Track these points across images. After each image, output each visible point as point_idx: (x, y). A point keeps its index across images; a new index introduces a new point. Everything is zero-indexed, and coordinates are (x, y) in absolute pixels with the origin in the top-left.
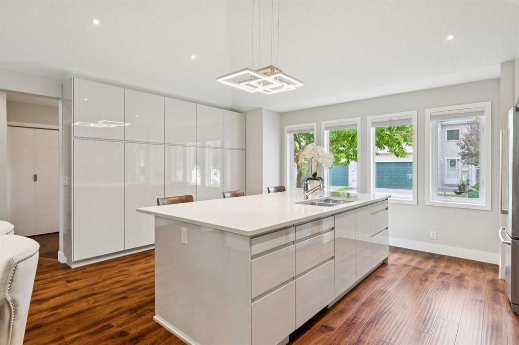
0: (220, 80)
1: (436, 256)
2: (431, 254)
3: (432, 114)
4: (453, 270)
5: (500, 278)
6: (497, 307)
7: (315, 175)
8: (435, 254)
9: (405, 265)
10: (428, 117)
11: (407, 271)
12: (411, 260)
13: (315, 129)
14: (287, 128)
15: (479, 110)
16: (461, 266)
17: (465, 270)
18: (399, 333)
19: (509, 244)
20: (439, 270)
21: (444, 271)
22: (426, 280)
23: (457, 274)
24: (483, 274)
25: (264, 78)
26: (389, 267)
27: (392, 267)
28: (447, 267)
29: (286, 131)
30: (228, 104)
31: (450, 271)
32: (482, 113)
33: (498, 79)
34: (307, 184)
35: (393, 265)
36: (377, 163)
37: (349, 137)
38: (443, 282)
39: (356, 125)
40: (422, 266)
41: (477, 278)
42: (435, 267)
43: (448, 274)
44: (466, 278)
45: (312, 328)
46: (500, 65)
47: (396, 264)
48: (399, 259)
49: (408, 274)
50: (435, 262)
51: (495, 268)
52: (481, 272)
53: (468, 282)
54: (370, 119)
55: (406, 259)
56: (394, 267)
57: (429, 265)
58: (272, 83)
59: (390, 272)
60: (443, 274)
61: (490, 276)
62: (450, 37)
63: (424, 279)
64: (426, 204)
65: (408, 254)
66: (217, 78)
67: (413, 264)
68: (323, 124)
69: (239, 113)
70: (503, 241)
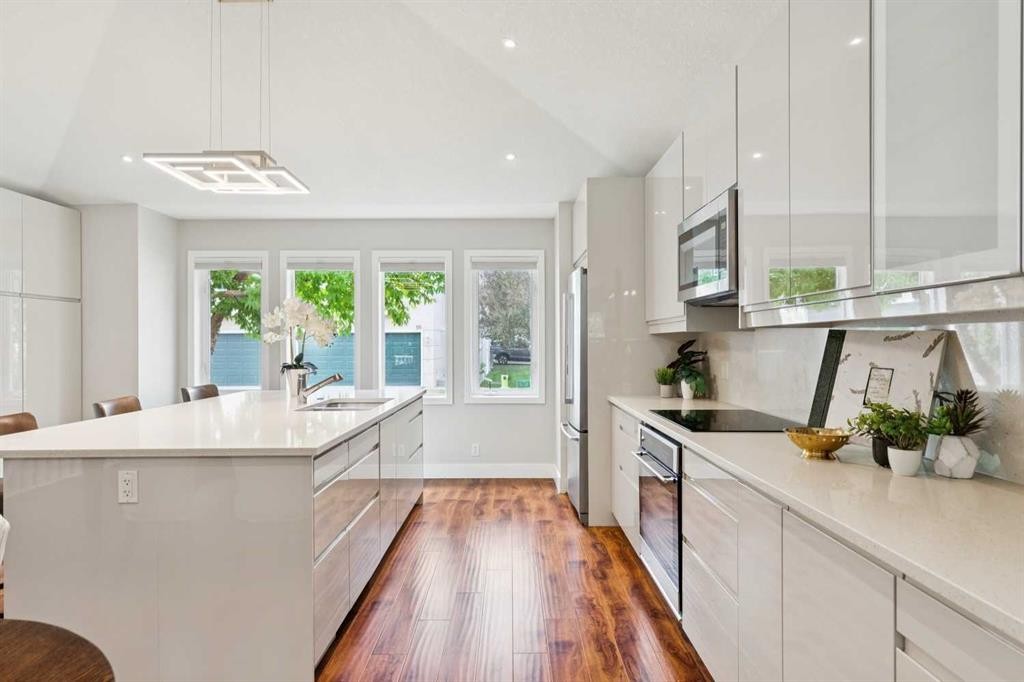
0: (151, 161)
1: (481, 481)
2: (473, 479)
3: (474, 260)
4: (508, 494)
5: (559, 492)
6: (566, 523)
7: (299, 359)
8: (478, 480)
9: (447, 501)
10: (467, 265)
11: (454, 508)
12: (452, 493)
13: (266, 265)
14: (193, 256)
15: (530, 260)
16: (514, 487)
17: (521, 491)
18: (477, 579)
19: (577, 440)
20: (492, 498)
21: (498, 497)
22: (482, 513)
23: (514, 497)
24: (541, 492)
25: (247, 171)
26: (424, 508)
27: (431, 508)
28: (500, 492)
29: (191, 264)
30: (35, 182)
31: (504, 496)
32: (534, 265)
33: (552, 221)
34: (304, 376)
35: (430, 504)
36: (387, 334)
37: (307, 280)
38: (502, 511)
39: (352, 264)
40: (469, 497)
41: (536, 498)
42: (485, 495)
43: (504, 500)
44: (526, 501)
45: (360, 611)
46: (557, 205)
47: (434, 501)
48: (434, 494)
49: (456, 512)
50: (482, 489)
51: (551, 483)
52: (538, 491)
53: (529, 504)
54: (377, 257)
55: (443, 493)
56: (433, 506)
57: (476, 495)
58: (257, 181)
59: (429, 515)
60: (499, 501)
61: (549, 493)
62: (510, 157)
63: (478, 512)
64: (466, 402)
65: (444, 485)
66: (145, 155)
67: (456, 496)
68: (285, 256)
69: (67, 209)
70: (570, 437)
